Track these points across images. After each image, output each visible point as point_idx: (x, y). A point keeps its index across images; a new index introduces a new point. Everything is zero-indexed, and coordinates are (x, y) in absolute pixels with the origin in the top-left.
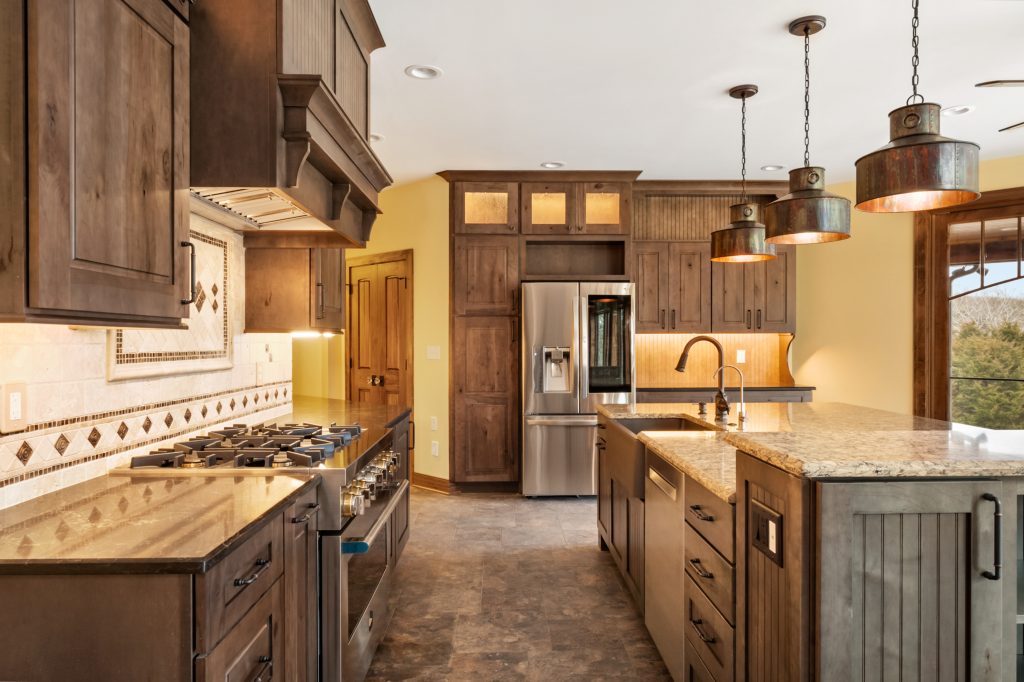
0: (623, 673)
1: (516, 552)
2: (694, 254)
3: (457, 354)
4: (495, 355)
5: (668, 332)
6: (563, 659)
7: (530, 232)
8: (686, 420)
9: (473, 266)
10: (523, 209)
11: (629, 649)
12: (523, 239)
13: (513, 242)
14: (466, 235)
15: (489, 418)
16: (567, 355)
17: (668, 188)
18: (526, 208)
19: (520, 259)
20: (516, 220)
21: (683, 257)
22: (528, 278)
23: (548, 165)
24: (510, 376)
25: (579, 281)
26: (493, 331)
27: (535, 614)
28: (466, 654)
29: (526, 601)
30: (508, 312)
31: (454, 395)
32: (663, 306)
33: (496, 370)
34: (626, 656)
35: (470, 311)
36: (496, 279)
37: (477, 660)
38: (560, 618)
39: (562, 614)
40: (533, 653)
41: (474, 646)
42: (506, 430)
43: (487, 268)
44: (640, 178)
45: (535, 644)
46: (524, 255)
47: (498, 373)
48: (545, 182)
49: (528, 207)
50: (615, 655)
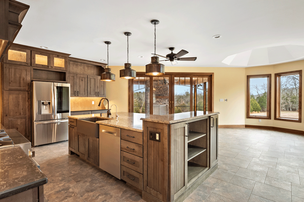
0: (98, 181)
1: (44, 162)
2: (83, 78)
3: (5, 103)
4: (21, 103)
5: (77, 97)
6: (81, 184)
7: (35, 66)
8: (97, 118)
9: (12, 74)
10: (32, 58)
11: (96, 175)
12: (32, 68)
13: (29, 68)
14: (9, 63)
15: (19, 123)
16: (49, 103)
17: (76, 60)
18: (33, 58)
19: (31, 74)
20: (29, 61)
21: (80, 78)
22: (34, 80)
23: (43, 47)
24: (27, 110)
25: (53, 82)
26: (21, 96)
27: (64, 176)
28: (50, 194)
29: (58, 174)
30: (27, 90)
31: (3, 117)
32: (75, 90)
33: (22, 108)
34: (96, 177)
35: (10, 89)
36: (22, 79)
37: (55, 194)
38: (72, 175)
39: (72, 173)
40: (71, 185)
41: (51, 191)
42: (26, 127)
43: (18, 75)
44: (70, 56)
45: (70, 183)
46: (32, 72)
47: (22, 109)
48: (41, 52)
49: (34, 58)
50: (94, 178)
